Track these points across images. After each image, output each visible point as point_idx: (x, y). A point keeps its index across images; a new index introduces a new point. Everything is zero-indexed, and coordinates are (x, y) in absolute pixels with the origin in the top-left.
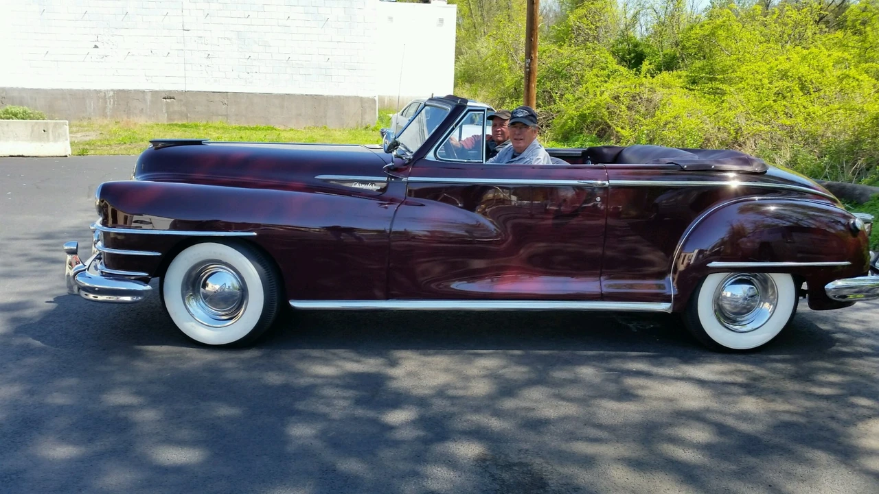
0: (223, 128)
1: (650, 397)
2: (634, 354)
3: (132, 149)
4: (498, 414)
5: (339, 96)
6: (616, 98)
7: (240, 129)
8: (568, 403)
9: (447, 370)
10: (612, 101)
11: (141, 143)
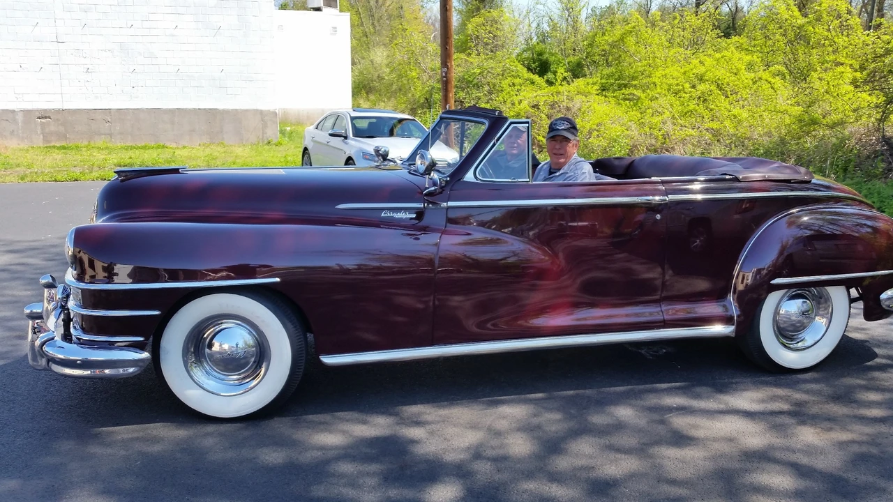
0: (107, 148)
1: (707, 439)
2: (664, 386)
3: (7, 176)
4: (555, 478)
5: (236, 110)
6: (535, 106)
7: (128, 148)
8: (626, 456)
9: (474, 427)
10: (531, 110)
11: (18, 169)
